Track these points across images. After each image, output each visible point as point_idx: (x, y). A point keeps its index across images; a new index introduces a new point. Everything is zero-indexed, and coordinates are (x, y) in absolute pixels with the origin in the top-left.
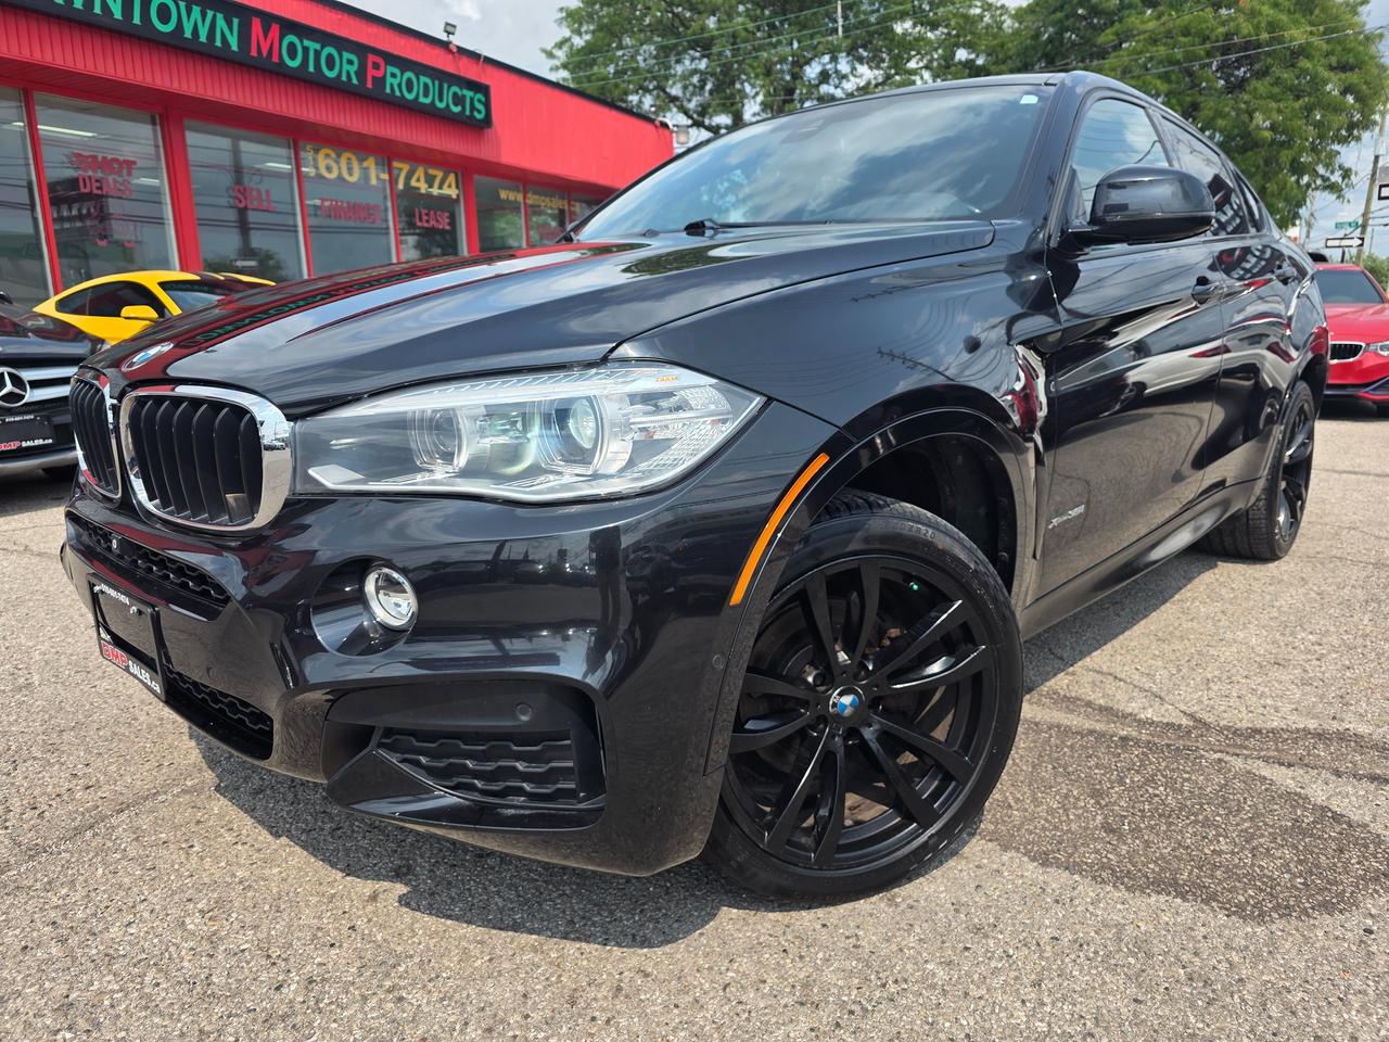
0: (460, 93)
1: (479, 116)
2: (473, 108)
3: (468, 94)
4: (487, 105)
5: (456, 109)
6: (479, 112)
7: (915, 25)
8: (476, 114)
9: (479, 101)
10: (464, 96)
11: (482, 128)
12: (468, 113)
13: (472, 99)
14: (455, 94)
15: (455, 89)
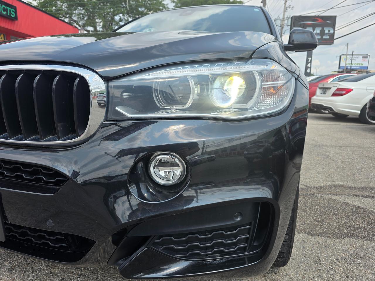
0: (5, 8)
1: (13, 16)
2: (10, 13)
3: (9, 8)
4: (16, 13)
5: (5, 13)
6: (13, 15)
7: (145, 9)
8: (11, 15)
9: (13, 11)
10: (7, 9)
11: (14, 20)
12: (9, 14)
13: (10, 10)
14: (4, 8)
15: (3, 6)
